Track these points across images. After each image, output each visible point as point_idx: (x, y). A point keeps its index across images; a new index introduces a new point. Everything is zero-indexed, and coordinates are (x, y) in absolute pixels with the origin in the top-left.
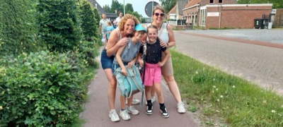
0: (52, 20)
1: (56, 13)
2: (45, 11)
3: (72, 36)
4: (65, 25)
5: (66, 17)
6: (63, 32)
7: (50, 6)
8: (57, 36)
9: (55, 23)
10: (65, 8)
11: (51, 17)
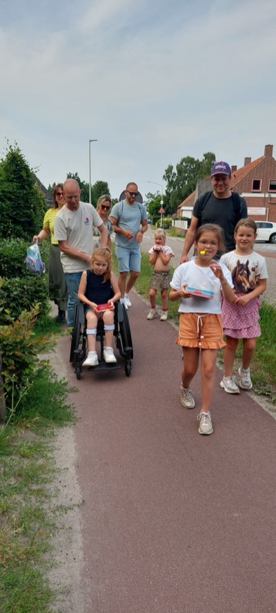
0: (14, 211)
1: (19, 204)
2: (8, 202)
3: (31, 228)
4: (26, 217)
5: (29, 208)
6: (22, 224)
7: (14, 197)
8: (18, 227)
9: (16, 214)
10: (27, 199)
11: (12, 208)
